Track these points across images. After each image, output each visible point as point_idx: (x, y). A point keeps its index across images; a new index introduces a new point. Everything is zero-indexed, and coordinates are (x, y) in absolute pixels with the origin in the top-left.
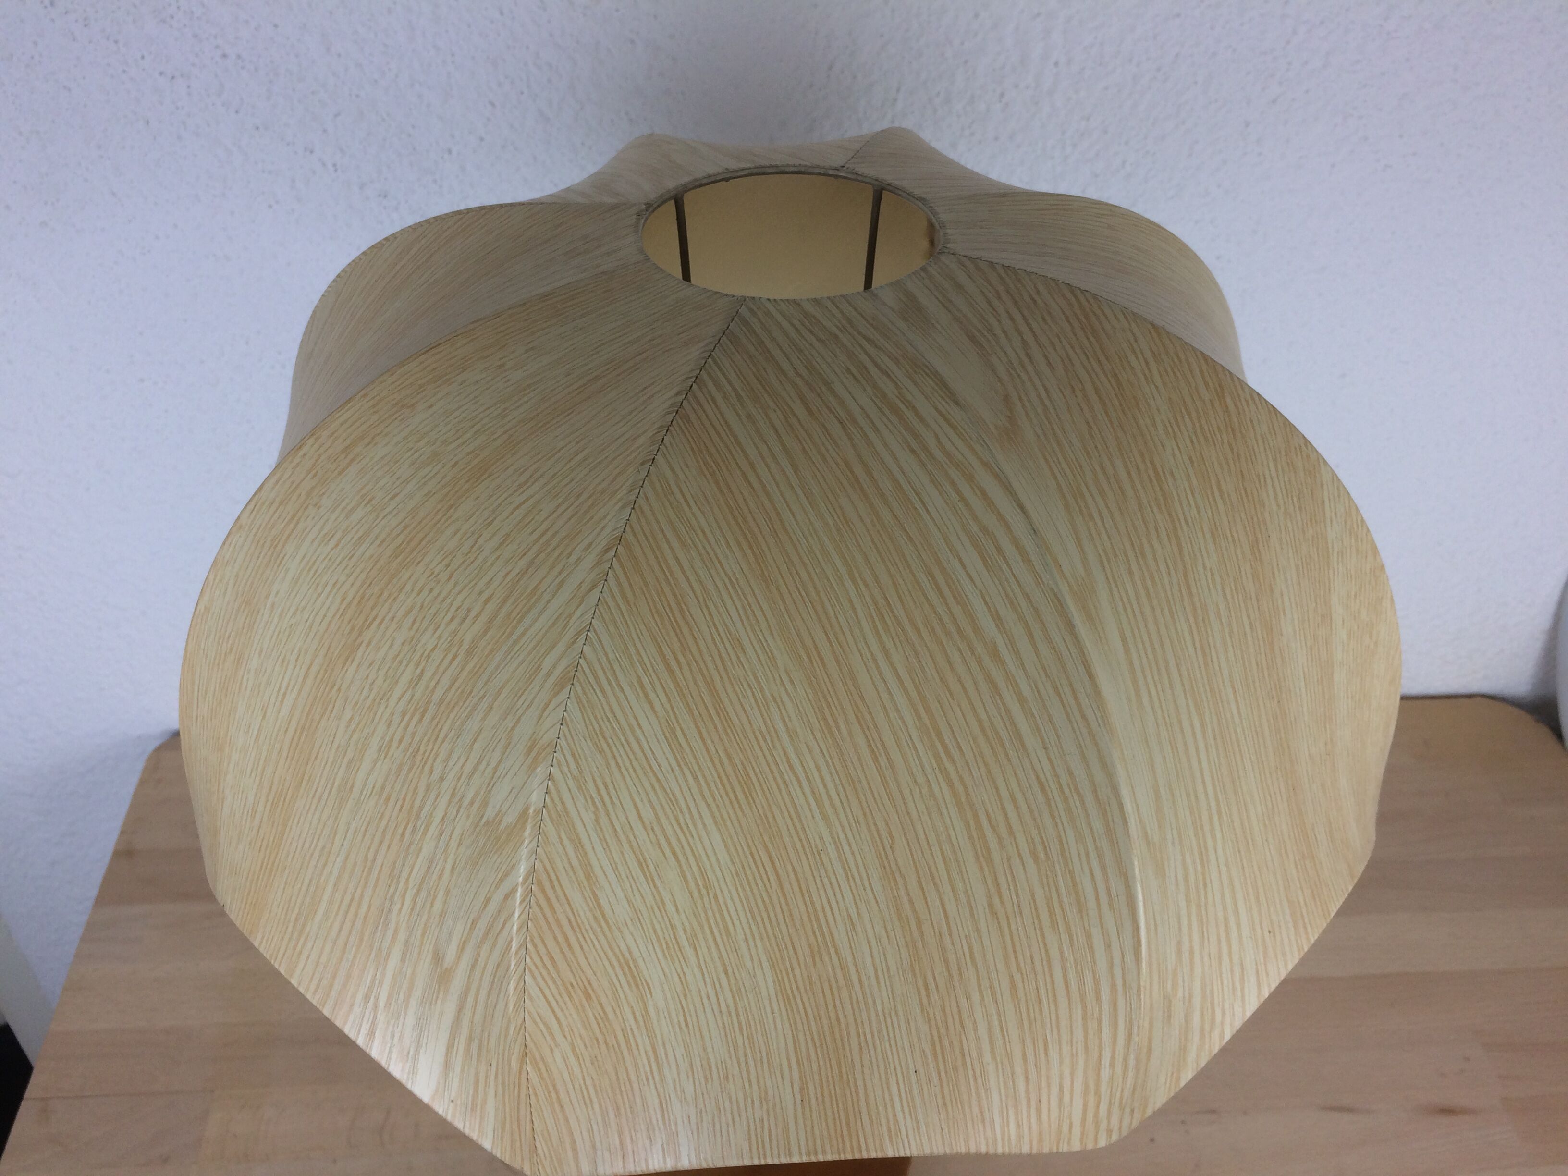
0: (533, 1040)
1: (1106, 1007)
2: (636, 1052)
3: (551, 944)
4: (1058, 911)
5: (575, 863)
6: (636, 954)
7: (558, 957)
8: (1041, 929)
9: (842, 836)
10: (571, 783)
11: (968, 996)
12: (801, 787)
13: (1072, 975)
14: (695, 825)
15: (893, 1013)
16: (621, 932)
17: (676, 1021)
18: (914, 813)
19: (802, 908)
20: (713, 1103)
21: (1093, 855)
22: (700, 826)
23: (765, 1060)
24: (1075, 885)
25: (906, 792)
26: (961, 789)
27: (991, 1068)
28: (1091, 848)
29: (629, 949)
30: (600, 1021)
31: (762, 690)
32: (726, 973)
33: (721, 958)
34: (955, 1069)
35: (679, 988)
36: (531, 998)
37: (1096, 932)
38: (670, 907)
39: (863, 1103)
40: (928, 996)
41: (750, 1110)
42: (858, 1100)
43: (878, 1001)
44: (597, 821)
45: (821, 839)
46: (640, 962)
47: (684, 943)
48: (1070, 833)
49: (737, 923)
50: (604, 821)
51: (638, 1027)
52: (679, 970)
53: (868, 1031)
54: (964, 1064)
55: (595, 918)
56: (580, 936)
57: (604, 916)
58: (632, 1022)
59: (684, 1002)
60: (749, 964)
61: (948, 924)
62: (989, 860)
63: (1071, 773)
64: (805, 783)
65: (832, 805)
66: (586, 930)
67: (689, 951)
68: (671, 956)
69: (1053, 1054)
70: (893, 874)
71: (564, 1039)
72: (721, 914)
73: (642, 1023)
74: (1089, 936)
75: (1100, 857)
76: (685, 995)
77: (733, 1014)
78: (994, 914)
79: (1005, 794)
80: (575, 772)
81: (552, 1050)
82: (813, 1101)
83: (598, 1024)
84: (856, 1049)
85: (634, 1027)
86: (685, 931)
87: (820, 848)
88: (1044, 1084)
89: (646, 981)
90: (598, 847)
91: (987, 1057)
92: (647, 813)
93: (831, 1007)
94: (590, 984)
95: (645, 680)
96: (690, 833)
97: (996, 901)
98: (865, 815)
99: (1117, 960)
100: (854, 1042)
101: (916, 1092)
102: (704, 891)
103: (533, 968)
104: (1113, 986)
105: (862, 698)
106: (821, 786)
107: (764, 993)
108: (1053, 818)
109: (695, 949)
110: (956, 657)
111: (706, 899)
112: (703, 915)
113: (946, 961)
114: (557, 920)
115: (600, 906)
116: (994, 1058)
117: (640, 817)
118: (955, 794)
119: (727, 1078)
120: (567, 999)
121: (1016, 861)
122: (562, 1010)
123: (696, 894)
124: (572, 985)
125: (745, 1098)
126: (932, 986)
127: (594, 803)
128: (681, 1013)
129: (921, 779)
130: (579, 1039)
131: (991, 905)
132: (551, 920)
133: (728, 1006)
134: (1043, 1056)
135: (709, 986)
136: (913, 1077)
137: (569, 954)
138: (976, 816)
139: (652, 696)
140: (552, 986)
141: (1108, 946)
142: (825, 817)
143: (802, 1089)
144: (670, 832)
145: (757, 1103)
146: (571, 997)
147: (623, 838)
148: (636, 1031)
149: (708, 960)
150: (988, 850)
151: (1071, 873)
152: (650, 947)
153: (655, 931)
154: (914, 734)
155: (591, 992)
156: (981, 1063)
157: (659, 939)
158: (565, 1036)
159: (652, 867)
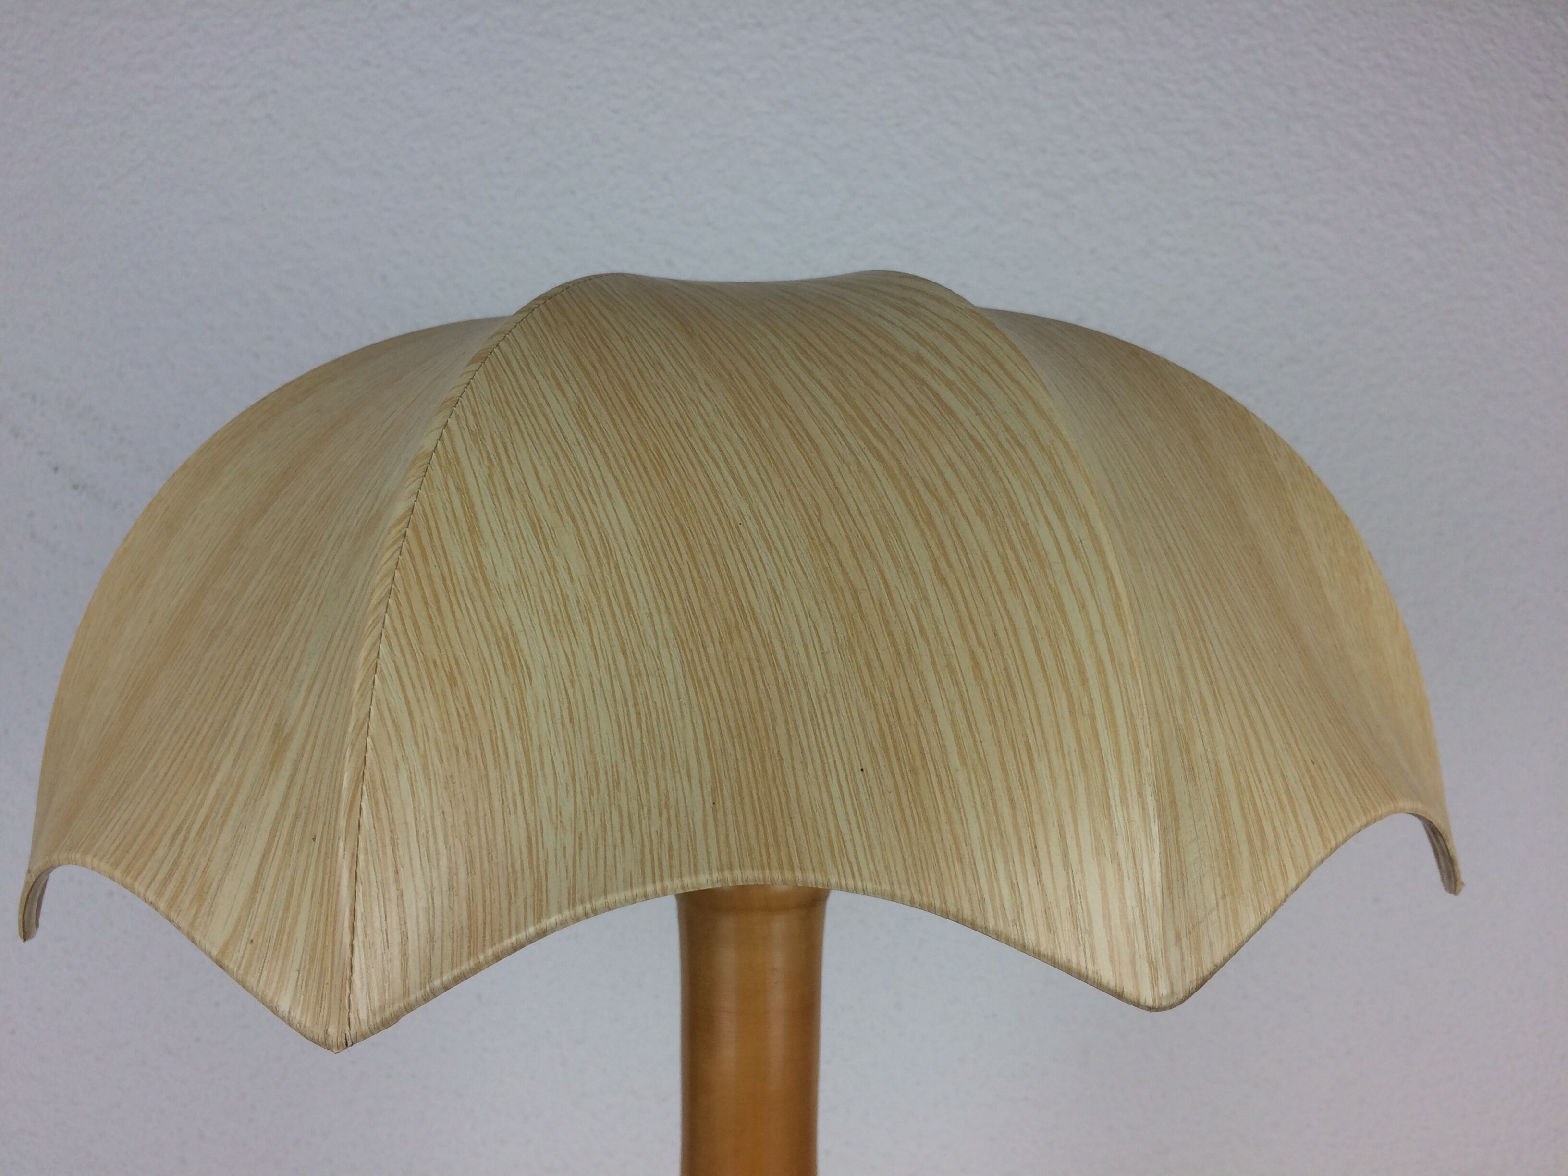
0: (375, 749)
1: (1096, 694)
2: (504, 764)
3: (418, 605)
4: (1016, 569)
5: (459, 512)
6: (518, 627)
7: (423, 623)
8: (1000, 593)
9: (763, 511)
10: (467, 436)
11: (920, 675)
12: (718, 468)
13: (1046, 650)
14: (599, 494)
15: (829, 695)
16: (502, 598)
17: (558, 716)
18: (843, 488)
19: (718, 581)
20: (598, 822)
21: (1045, 501)
22: (604, 495)
23: (668, 757)
24: (1031, 537)
25: (834, 471)
26: (893, 463)
27: (961, 777)
28: (1042, 494)
29: (509, 620)
30: (464, 719)
31: (679, 393)
32: (624, 653)
33: (619, 634)
34: (914, 771)
35: (566, 673)
36: (383, 679)
37: (1065, 591)
38: (563, 575)
39: (794, 805)
40: (872, 676)
41: (645, 822)
42: (788, 802)
43: (811, 683)
44: (490, 475)
45: (741, 514)
46: (522, 638)
47: (576, 616)
48: (1017, 485)
49: (640, 596)
50: (497, 476)
51: (511, 728)
52: (568, 650)
53: (798, 716)
54: (925, 766)
55: (475, 579)
56: (453, 599)
57: (484, 577)
58: (503, 718)
59: (570, 691)
60: (652, 642)
61: (889, 594)
62: (930, 521)
63: (1008, 429)
64: (722, 465)
65: (754, 484)
66: (462, 592)
67: (581, 627)
68: (559, 632)
69: (1041, 767)
70: (822, 545)
71: (414, 748)
72: (623, 586)
73: (515, 721)
74: (1057, 595)
75: (1055, 504)
76: (572, 682)
77: (631, 703)
78: (943, 580)
79: (941, 461)
80: (473, 427)
81: (397, 767)
82: (728, 804)
83: (461, 723)
84: (783, 739)
85: (506, 726)
86: (578, 602)
87: (739, 520)
88: (1037, 817)
89: (525, 661)
90: (488, 500)
91: (955, 760)
92: (547, 477)
93: (751, 689)
94: (457, 664)
95: (559, 374)
96: (593, 500)
97: (943, 564)
98: (789, 491)
99: (1097, 626)
100: (781, 730)
101: (864, 797)
102: (604, 560)
103: (391, 633)
104: (1099, 662)
105: (784, 401)
106: (740, 468)
107: (670, 676)
108: (996, 473)
109: (589, 624)
110: (880, 368)
111: (605, 568)
112: (600, 585)
113: (891, 635)
114: (429, 576)
115: (482, 566)
116: (964, 762)
117: (538, 479)
118: (886, 467)
119: (617, 785)
120: (428, 687)
121: (962, 524)
122: (418, 701)
123: (594, 562)
124: (435, 663)
125: (641, 806)
126: (876, 664)
127: (489, 457)
128: (566, 705)
129: (850, 458)
130: (433, 747)
131: (937, 570)
132: (422, 574)
133: (624, 693)
134: (1027, 768)
135: (602, 669)
136: (859, 775)
137: (437, 622)
138: (912, 485)
139: (565, 385)
140: (411, 663)
141: (1083, 606)
142: (743, 493)
143: (714, 790)
144: (569, 495)
145: (655, 812)
146: (431, 681)
147: (516, 493)
148: (507, 733)
149: (604, 638)
150: (929, 514)
151: (1025, 525)
152: (536, 620)
153: (543, 601)
154: (840, 424)
155: (457, 674)
156: (947, 768)
157: (546, 611)
158: (416, 743)
159: (546, 530)
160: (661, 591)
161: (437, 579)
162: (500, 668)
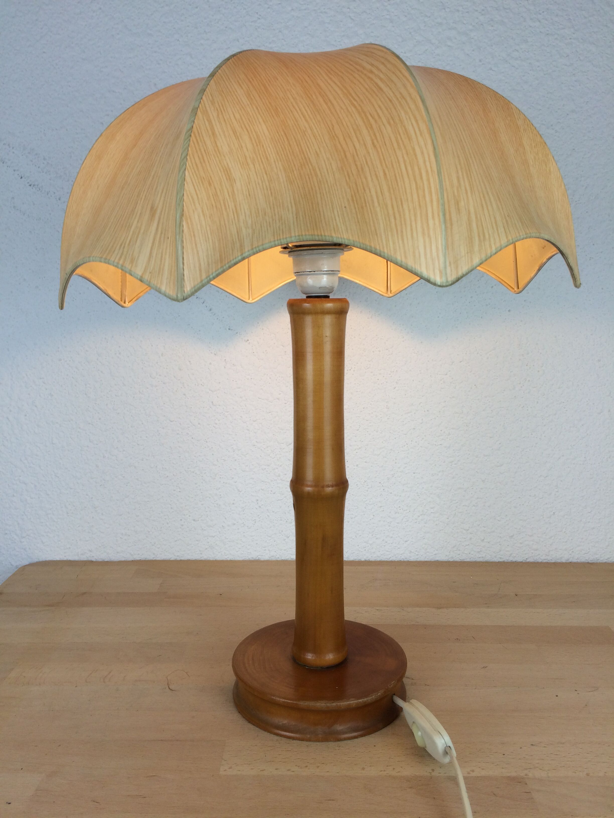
0: (186, 206)
1: (426, 183)
2: (228, 210)
4: (400, 142)
5: (209, 128)
7: (199, 165)
8: (394, 150)
9: (313, 126)
10: (210, 103)
11: (366, 178)
12: (298, 113)
13: (409, 168)
14: (256, 122)
15: (335, 185)
16: (225, 157)
17: (245, 194)
18: (342, 118)
19: (297, 150)
20: (259, 225)
21: (412, 117)
22: (258, 122)
23: (281, 205)
24: (406, 129)
25: (338, 112)
26: (359, 108)
27: (378, 209)
28: (411, 115)
29: (227, 164)
30: (214, 196)
31: (283, 88)
32: (266, 174)
33: (264, 168)
34: (362, 207)
35: (247, 180)
36: (187, 183)
37: (417, 148)
39: (322, 217)
40: (349, 178)
41: (274, 224)
42: (320, 217)
43: (329, 181)
45: (305, 127)
47: (250, 163)
48: (402, 112)
49: (271, 155)
51: (230, 198)
53: (324, 192)
54: (366, 206)
55: (215, 150)
57: (218, 150)
58: (227, 195)
59: (249, 186)
60: (275, 170)
61: (356, 152)
62: (371, 127)
63: (401, 93)
64: (299, 111)
65: (310, 117)
67: (252, 166)
68: (244, 168)
69: (405, 206)
70: (334, 137)
72: (265, 152)
73: (231, 196)
74: (414, 150)
75: (415, 118)
76: (249, 183)
77: (269, 189)
78: (375, 146)
79: (376, 106)
82: (301, 218)
84: (319, 199)
85: (228, 198)
86: (250, 158)
87: (305, 130)
88: (403, 222)
90: (218, 124)
91: (376, 204)
92: (237, 116)
93: (309, 184)
94: (211, 178)
95: (240, 81)
96: (254, 124)
97: (375, 141)
98: (322, 119)
99: (427, 159)
100: (319, 196)
101: (345, 215)
102: (258, 144)
103: (189, 168)
104: (427, 171)
105: (321, 89)
106: (305, 112)
107: (282, 180)
108: (395, 109)
109: (254, 165)
110: (356, 76)
111: (259, 147)
113: (356, 165)
114: (200, 149)
115: (217, 146)
116: (379, 205)
117: (234, 117)
118: (357, 110)
119: (265, 214)
120: (202, 186)
121: (382, 127)
122: (199, 190)
123: (255, 145)
124: (204, 178)
125: (273, 220)
126: (351, 175)
127: (217, 110)
128: (247, 191)
129: (344, 107)
130: (205, 205)
131: (373, 143)
133: (266, 187)
134: (400, 206)
135: (259, 179)
136: (344, 209)
138: (366, 115)
139: (243, 86)
140: (196, 178)
141: (422, 153)
142: (306, 121)
143: (296, 214)
145: (277, 221)
146: (203, 185)
148: (228, 200)
150: (371, 125)
151: (404, 126)
153: (238, 158)
154: (341, 96)
156: (374, 206)
157: (239, 160)
158: (199, 204)
159: (238, 134)
160: (278, 154)
161: (203, 150)
162: (225, 180)
